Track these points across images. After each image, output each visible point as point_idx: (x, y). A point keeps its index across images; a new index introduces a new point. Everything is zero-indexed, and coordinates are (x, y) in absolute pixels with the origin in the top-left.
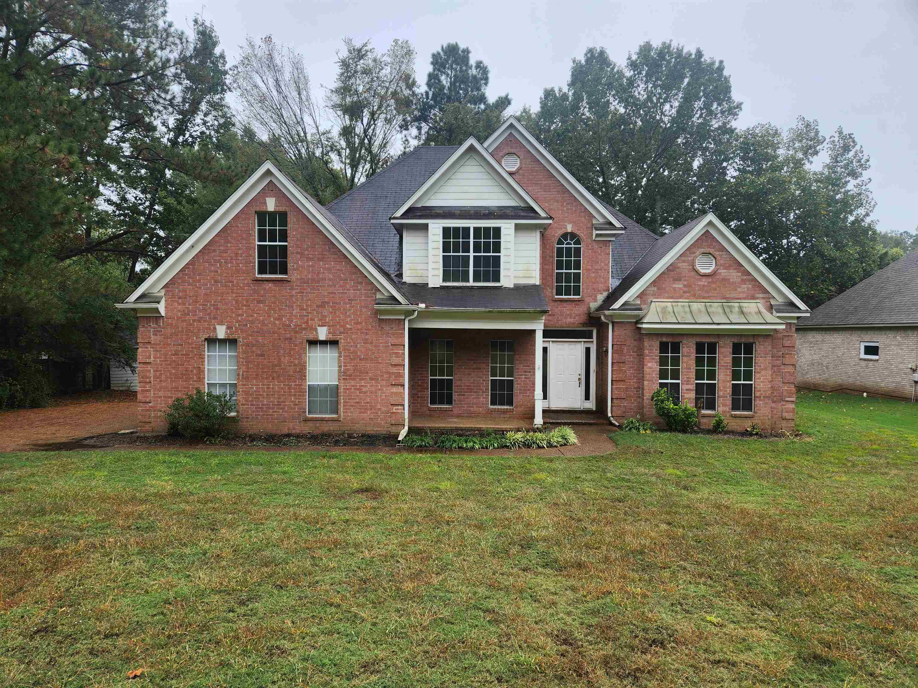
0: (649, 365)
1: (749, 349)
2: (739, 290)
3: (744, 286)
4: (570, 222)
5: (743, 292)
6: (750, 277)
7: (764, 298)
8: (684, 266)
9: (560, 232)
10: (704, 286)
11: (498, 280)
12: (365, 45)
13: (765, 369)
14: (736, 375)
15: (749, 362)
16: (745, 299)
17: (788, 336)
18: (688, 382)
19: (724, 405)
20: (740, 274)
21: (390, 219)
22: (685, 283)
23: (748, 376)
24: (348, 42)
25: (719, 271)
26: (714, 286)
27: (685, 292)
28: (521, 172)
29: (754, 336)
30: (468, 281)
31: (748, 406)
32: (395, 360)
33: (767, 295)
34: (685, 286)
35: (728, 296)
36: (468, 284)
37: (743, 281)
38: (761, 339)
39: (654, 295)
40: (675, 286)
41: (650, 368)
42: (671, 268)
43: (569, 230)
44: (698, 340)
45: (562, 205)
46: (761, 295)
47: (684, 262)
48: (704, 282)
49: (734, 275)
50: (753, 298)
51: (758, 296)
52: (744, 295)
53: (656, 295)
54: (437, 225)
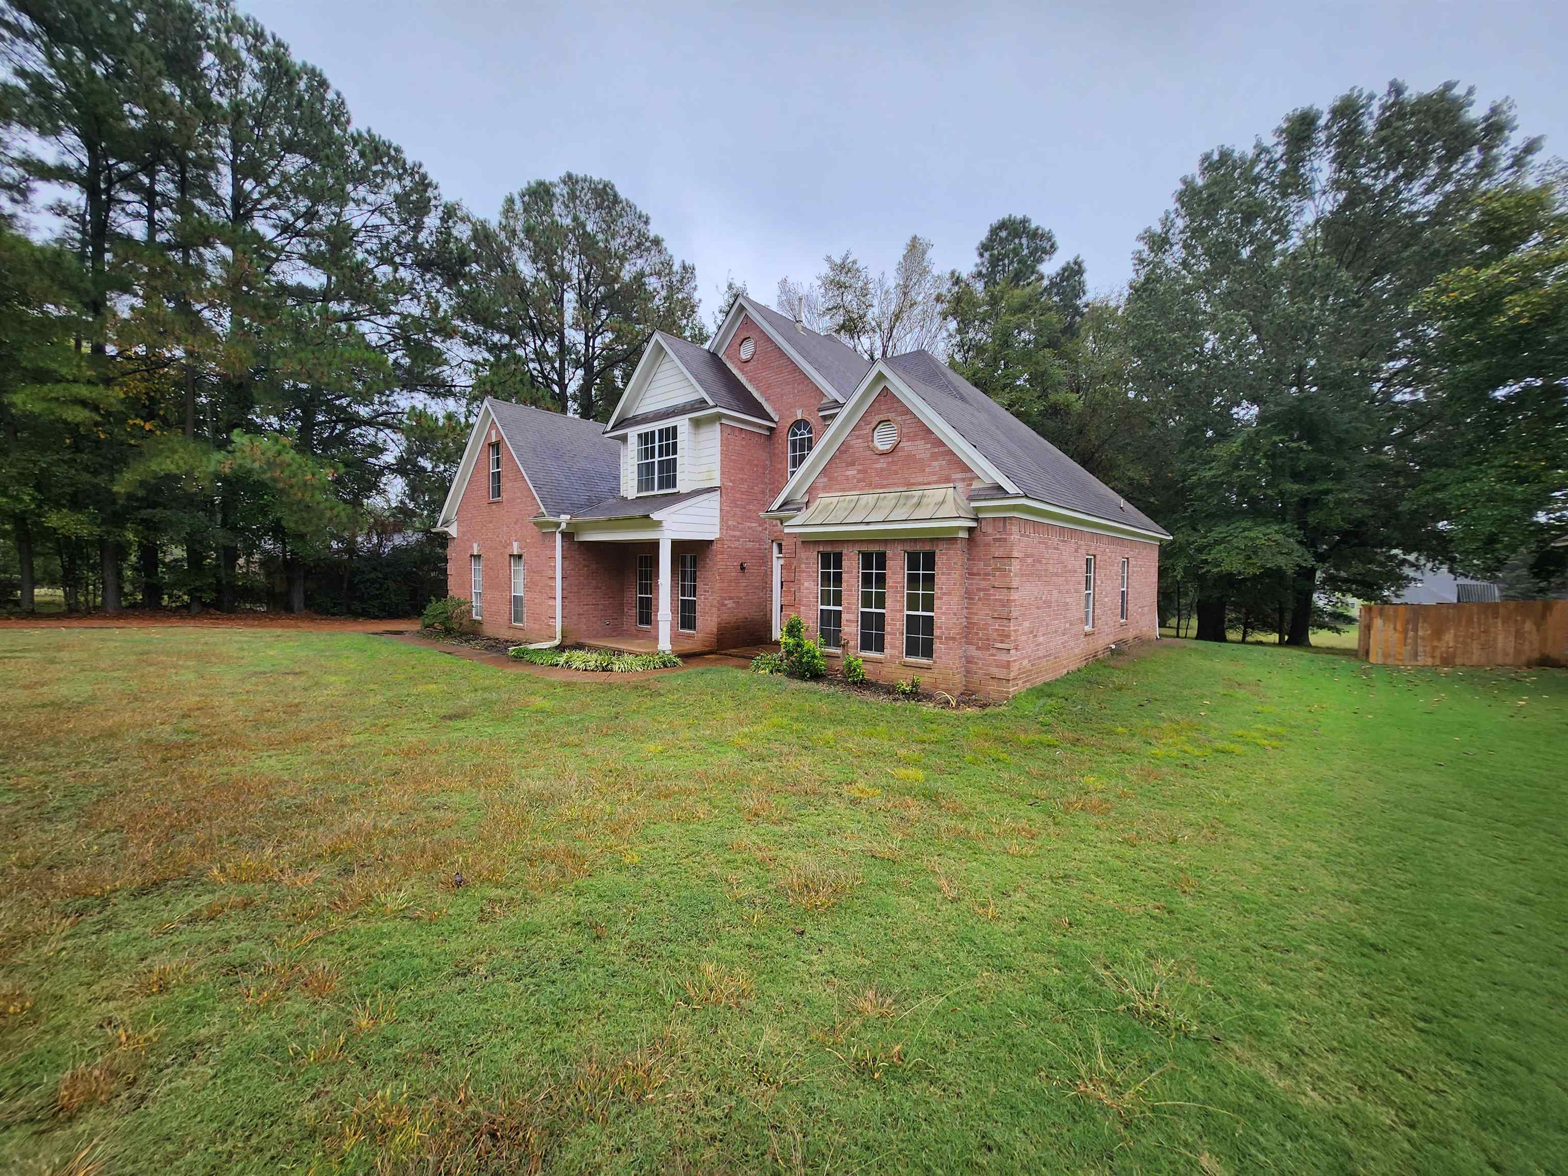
1: (930, 560)
2: (927, 470)
3: (935, 464)
4: (801, 406)
5: (934, 473)
6: (945, 449)
7: (963, 480)
8: (857, 443)
9: (791, 421)
10: (882, 469)
11: (672, 485)
14: (912, 603)
15: (930, 580)
16: (936, 483)
17: (1000, 540)
18: (849, 610)
19: (893, 647)
20: (929, 446)
21: (604, 433)
22: (860, 467)
23: (929, 604)
25: (901, 445)
26: (894, 468)
27: (859, 481)
29: (932, 540)
31: (928, 652)
33: (969, 475)
34: (859, 472)
35: (912, 481)
36: (652, 493)
37: (934, 457)
38: (945, 545)
39: (825, 489)
40: (848, 473)
41: (807, 589)
42: (843, 448)
43: (799, 418)
44: (865, 548)
45: (793, 388)
46: (959, 476)
47: (858, 437)
48: (882, 463)
49: (920, 448)
50: (948, 480)
51: (954, 476)
52: (935, 478)
53: (827, 488)
54: (633, 433)
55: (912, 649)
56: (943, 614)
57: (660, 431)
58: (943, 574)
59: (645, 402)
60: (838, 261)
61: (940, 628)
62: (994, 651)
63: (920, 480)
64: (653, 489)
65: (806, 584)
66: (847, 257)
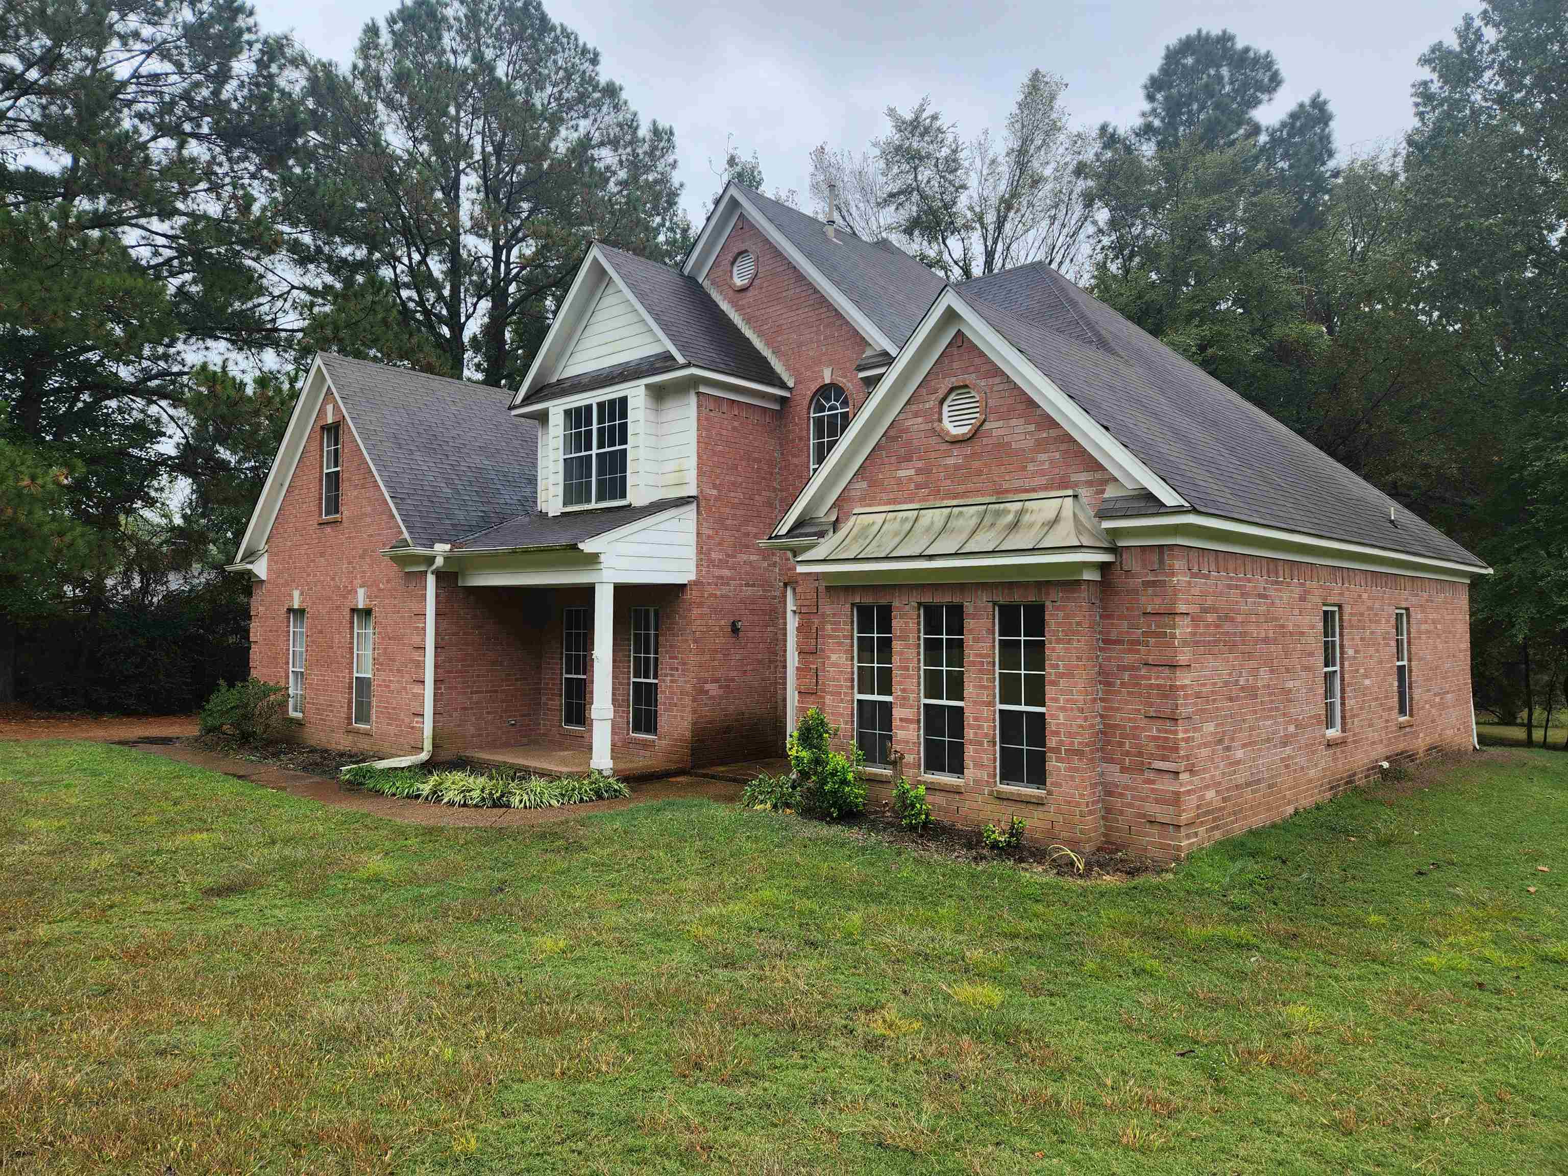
1: (1037, 620)
2: (1031, 467)
3: (1043, 457)
4: (831, 363)
5: (1042, 473)
7: (1089, 483)
8: (916, 424)
9: (814, 387)
10: (957, 467)
11: (620, 494)
14: (1009, 692)
15: (1036, 654)
16: (1046, 488)
17: (1153, 584)
18: (909, 702)
19: (979, 765)
20: (1032, 428)
21: (510, 408)
22: (920, 464)
25: (987, 426)
26: (976, 464)
27: (918, 487)
28: (757, 282)
29: (1042, 583)
33: (1098, 475)
34: (919, 472)
35: (1006, 486)
37: (1041, 446)
40: (901, 473)
41: (835, 665)
42: (892, 433)
43: (827, 381)
44: (927, 599)
45: (818, 333)
46: (1084, 477)
47: (916, 415)
48: (955, 457)
49: (1019, 433)
50: (1064, 484)
51: (1074, 478)
52: (1043, 481)
53: (864, 500)
54: (557, 409)
55: (1010, 772)
56: (1063, 709)
57: (601, 405)
58: (1059, 641)
59: (578, 357)
60: (909, 116)
61: (1057, 733)
62: (1152, 776)
63: (1017, 484)
64: (589, 501)
65: (834, 657)
66: (922, 109)
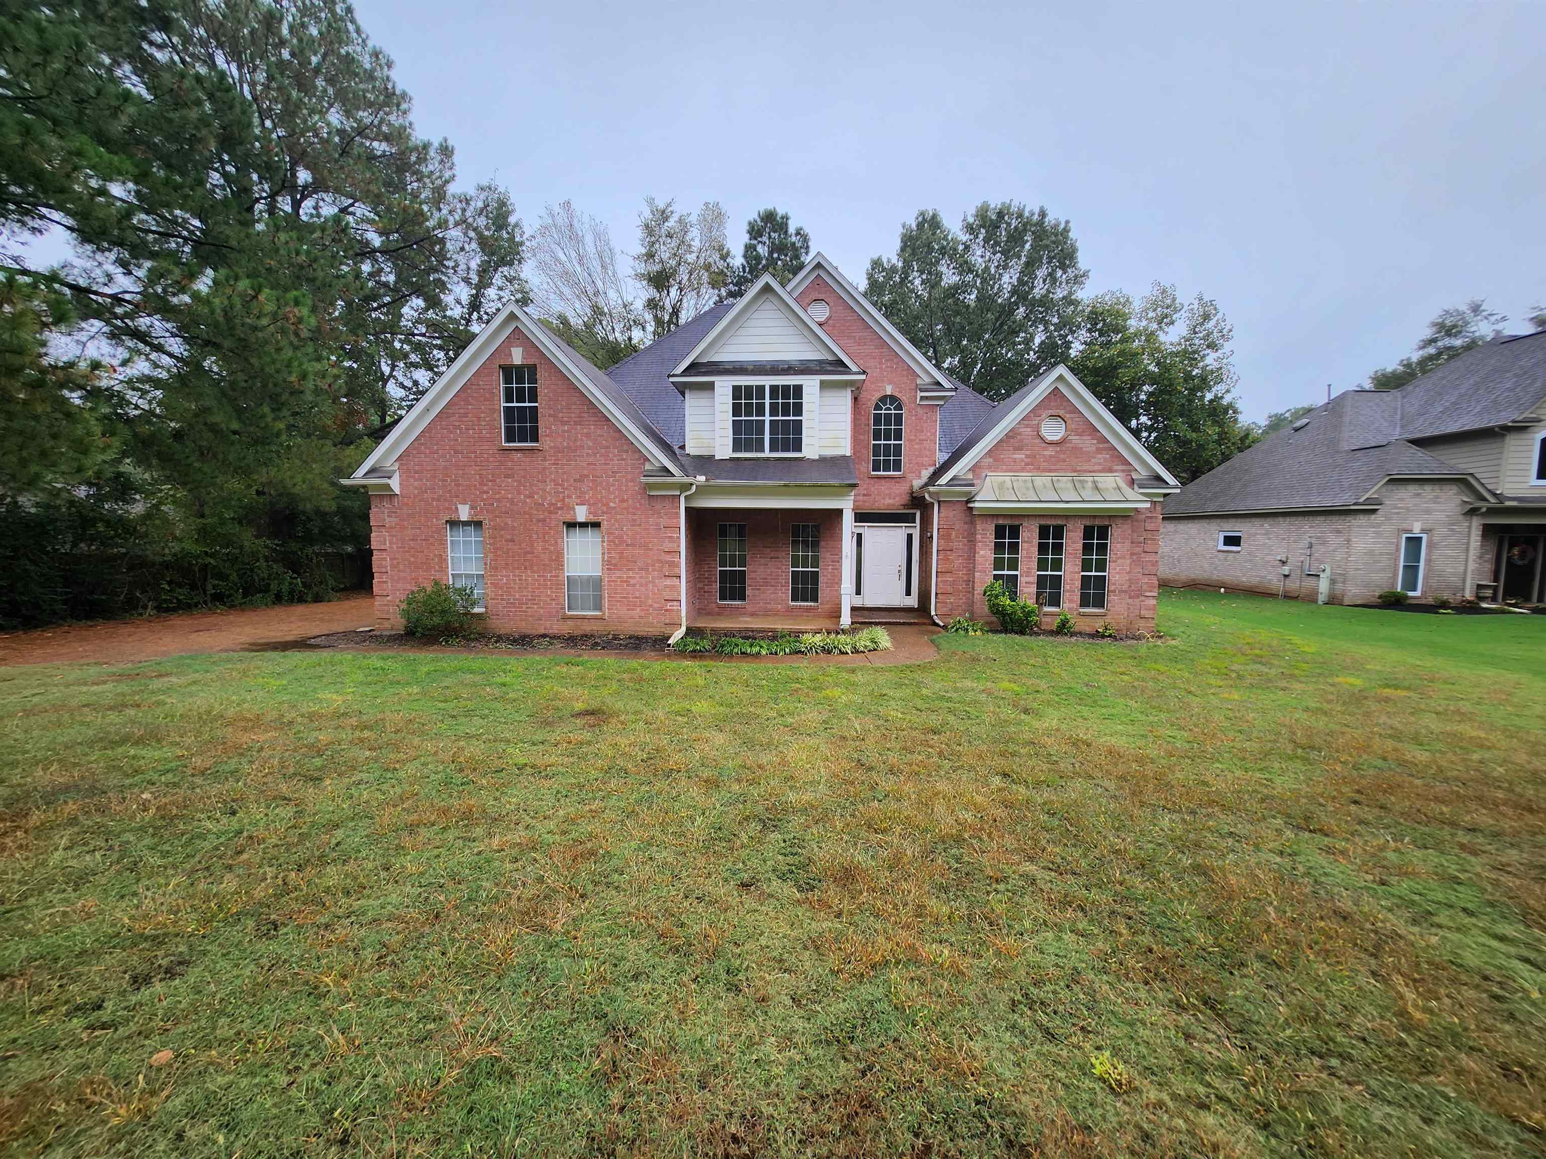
0: (982, 553)
1: (1103, 532)
2: (1093, 461)
3: (1101, 456)
4: (890, 383)
5: (1099, 464)
6: (1106, 445)
7: (1123, 471)
8: (1026, 431)
9: (878, 395)
10: (1051, 456)
11: (799, 450)
12: (669, 205)
13: (1123, 557)
14: (1086, 566)
15: (1102, 549)
16: (1100, 471)
17: (1151, 517)
18: (1028, 574)
19: (1071, 601)
21: (669, 376)
22: (1028, 453)
23: (1101, 566)
24: (651, 201)
25: (1069, 438)
26: (1062, 456)
27: (1027, 464)
28: (831, 322)
29: (1110, 516)
30: (762, 450)
31: (1099, 602)
32: (668, 546)
33: (1128, 467)
34: (1027, 456)
35: (1079, 468)
36: (759, 455)
37: (1099, 451)
38: (1119, 521)
39: (990, 468)
40: (1015, 456)
41: (983, 557)
42: (1010, 434)
43: (889, 393)
44: (1042, 522)
45: (881, 363)
47: (1027, 426)
48: (1050, 451)
49: (1087, 443)
50: (1110, 470)
51: (1116, 467)
52: (1100, 468)
54: (724, 385)
55: (1085, 602)
56: (1116, 572)
57: (773, 387)
58: (1115, 543)
59: (727, 348)
61: (1112, 584)
62: (1143, 599)
63: (1084, 468)
